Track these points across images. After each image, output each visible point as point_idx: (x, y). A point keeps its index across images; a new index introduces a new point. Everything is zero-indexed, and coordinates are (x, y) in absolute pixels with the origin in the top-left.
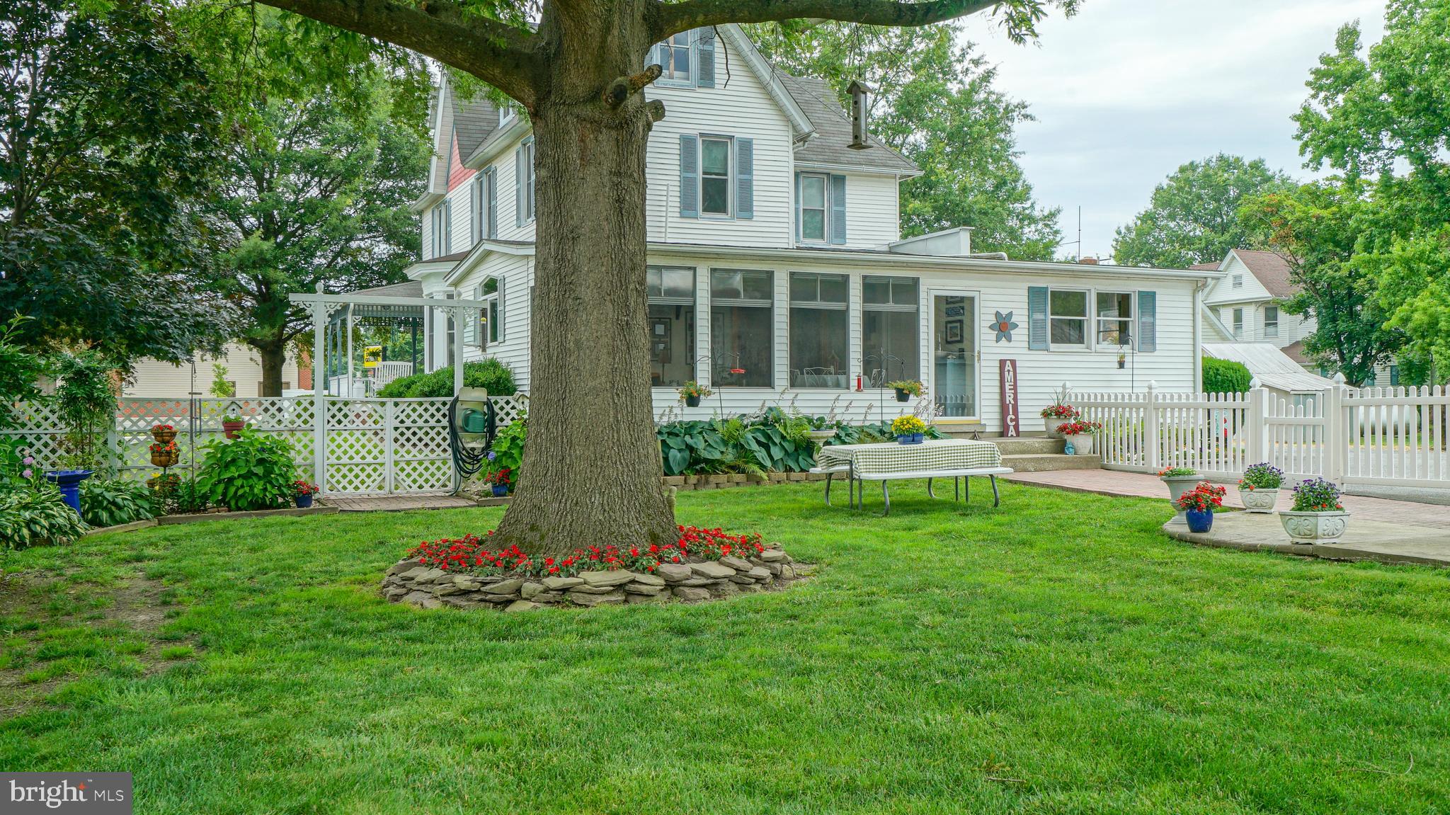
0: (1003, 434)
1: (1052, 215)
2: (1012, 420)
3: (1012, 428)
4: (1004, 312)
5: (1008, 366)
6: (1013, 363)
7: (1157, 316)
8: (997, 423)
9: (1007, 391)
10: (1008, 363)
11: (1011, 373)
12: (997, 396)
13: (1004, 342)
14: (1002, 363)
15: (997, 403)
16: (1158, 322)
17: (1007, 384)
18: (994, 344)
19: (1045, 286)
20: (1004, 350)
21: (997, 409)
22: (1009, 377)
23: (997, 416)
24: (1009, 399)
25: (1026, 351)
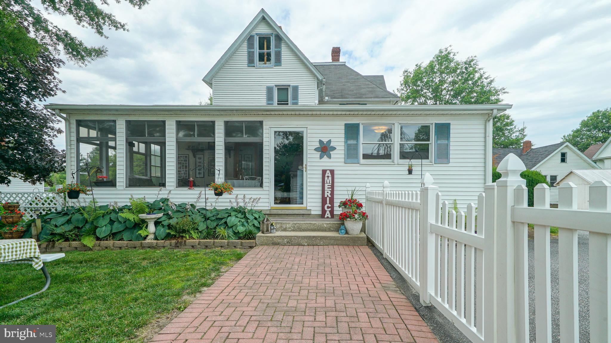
0: (323, 216)
1: (523, 130)
2: (328, 207)
3: (328, 212)
4: (325, 140)
5: (328, 174)
6: (332, 172)
7: (451, 139)
8: (320, 209)
9: (326, 189)
10: (328, 172)
11: (330, 178)
12: (320, 192)
13: (325, 158)
14: (324, 172)
15: (320, 196)
16: (451, 144)
17: (326, 185)
18: (318, 160)
19: (358, 122)
20: (326, 163)
21: (320, 200)
22: (328, 180)
23: (320, 204)
24: (328, 193)
25: (343, 164)
